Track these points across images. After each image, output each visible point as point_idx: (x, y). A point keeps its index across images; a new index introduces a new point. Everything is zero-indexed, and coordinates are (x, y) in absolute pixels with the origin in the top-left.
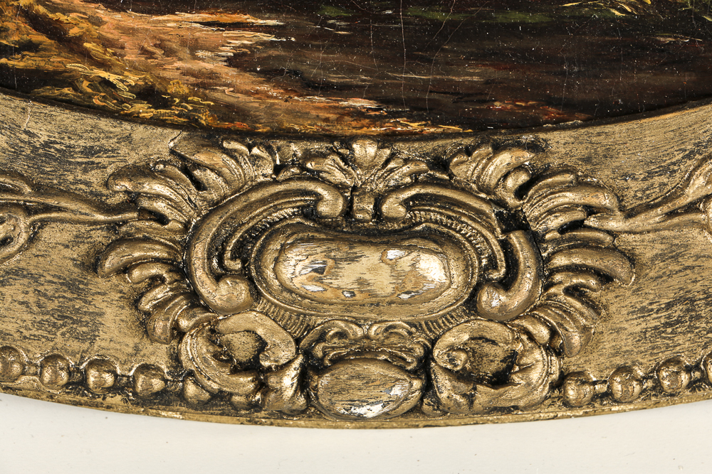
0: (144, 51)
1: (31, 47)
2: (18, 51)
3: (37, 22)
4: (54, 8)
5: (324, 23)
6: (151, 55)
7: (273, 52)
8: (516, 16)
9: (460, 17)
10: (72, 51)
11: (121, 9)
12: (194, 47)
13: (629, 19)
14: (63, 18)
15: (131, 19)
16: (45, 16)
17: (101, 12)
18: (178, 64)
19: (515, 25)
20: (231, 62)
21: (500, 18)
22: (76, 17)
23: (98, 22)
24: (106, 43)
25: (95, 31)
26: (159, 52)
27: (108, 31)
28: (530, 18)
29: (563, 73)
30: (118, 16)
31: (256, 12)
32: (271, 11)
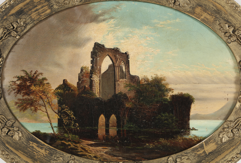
0: (95, 152)
1: (82, 151)
2: (80, 152)
3: (82, 148)
4: (84, 147)
5: (116, 148)
6: (96, 152)
7: (110, 152)
8: (139, 148)
9: (132, 148)
10: (86, 152)
11: (92, 147)
12: (101, 151)
13: (152, 148)
14: (85, 148)
15: (93, 148)
16: (83, 148)
17: (90, 147)
18: (99, 153)
19: (139, 149)
20: (105, 153)
21: (137, 148)
22: (87, 148)
23: (90, 148)
24: (90, 151)
25: (89, 149)
26: (97, 152)
27: (91, 149)
28: (140, 148)
29: (144, 154)
30: (92, 148)
31: (108, 147)
32: (110, 147)
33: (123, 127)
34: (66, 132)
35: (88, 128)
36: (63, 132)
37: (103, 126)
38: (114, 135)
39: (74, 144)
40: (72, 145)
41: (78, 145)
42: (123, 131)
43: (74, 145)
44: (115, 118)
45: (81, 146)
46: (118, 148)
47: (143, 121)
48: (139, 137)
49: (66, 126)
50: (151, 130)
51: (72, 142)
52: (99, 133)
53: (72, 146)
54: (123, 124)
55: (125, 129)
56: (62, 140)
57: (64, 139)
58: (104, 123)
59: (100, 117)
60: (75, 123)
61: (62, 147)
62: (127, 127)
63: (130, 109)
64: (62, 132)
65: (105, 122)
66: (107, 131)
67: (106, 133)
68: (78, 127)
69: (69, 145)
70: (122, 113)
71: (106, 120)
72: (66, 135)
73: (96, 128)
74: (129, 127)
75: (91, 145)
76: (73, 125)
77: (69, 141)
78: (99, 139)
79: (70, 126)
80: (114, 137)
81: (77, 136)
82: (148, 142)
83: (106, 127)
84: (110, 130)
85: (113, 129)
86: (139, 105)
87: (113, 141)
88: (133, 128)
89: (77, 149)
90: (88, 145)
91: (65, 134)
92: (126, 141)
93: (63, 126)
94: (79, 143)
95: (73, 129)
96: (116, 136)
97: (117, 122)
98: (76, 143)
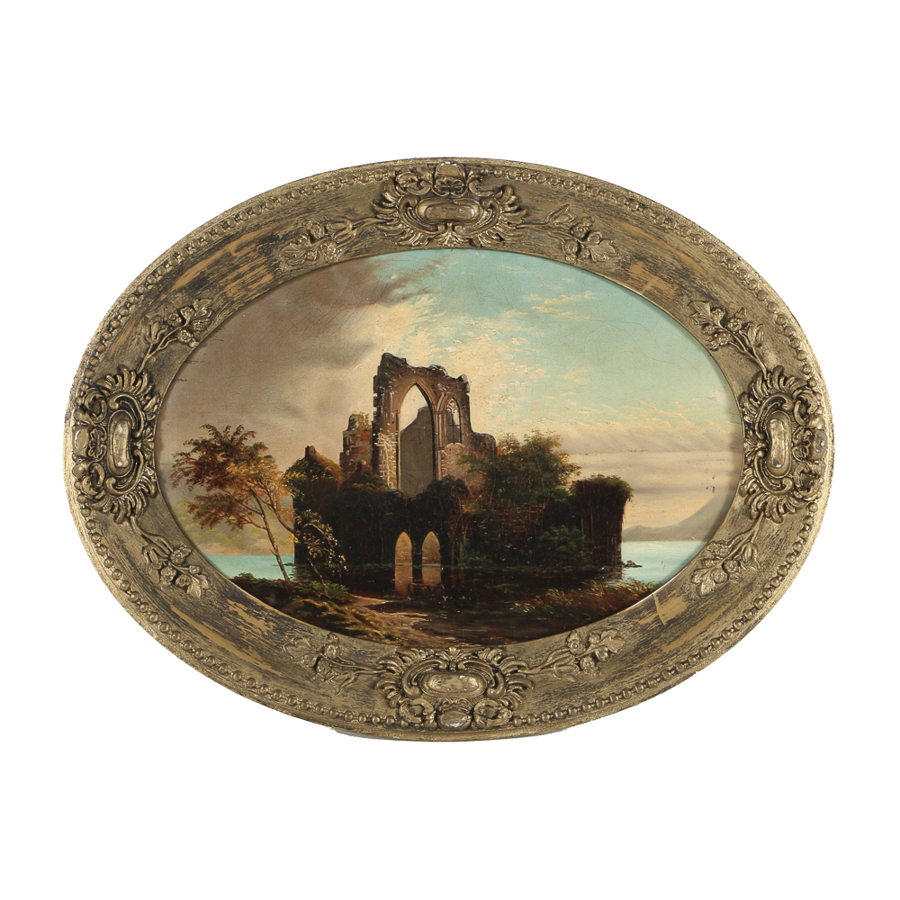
0: (388, 624)
1: (355, 624)
2: (351, 625)
3: (357, 616)
4: (362, 612)
5: (440, 615)
6: (389, 625)
7: (425, 624)
8: (495, 612)
9: (480, 613)
10: (367, 625)
11: (381, 612)
12: (402, 622)
13: (528, 613)
14: (364, 615)
15: (384, 615)
16: (359, 615)
17: (375, 613)
18: (398, 628)
19: (496, 615)
20: (413, 627)
21: (491, 613)
22: (368, 615)
23: (374, 616)
24: (377, 622)
25: (374, 618)
26: (392, 624)
27: (377, 619)
28: (500, 613)
29: (510, 629)
30: (380, 614)
31: (420, 612)
32: (424, 612)
33: (456, 563)
34: (316, 578)
35: (370, 567)
36: (309, 578)
37: (406, 560)
38: (433, 583)
39: (336, 606)
40: (330, 609)
41: (346, 608)
42: (457, 572)
43: (337, 610)
44: (437, 540)
45: (353, 610)
46: (444, 615)
47: (506, 548)
48: (498, 587)
49: (315, 561)
50: (525, 569)
51: (331, 600)
52: (396, 579)
53: (331, 611)
54: (457, 554)
55: (462, 566)
56: (305, 596)
57: (312, 594)
58: (410, 554)
59: (399, 540)
60: (337, 554)
61: (306, 614)
62: (465, 561)
63: (474, 517)
64: (305, 578)
65: (412, 551)
66: (417, 574)
67: (413, 579)
68: (344, 564)
69: (325, 609)
70: (454, 527)
71: (413, 546)
72: (316, 584)
73: (390, 565)
74: (472, 563)
75: (378, 608)
76: (333, 561)
77: (324, 598)
78: (398, 593)
79: (325, 561)
80: (435, 588)
81: (343, 587)
82: (519, 599)
83: (414, 564)
84: (424, 570)
85: (432, 567)
86: (495, 508)
87: (433, 597)
88: (481, 565)
89: (343, 619)
90: (371, 607)
91: (314, 583)
92: (463, 597)
93: (308, 562)
94: (347, 603)
95: (334, 569)
96: (439, 586)
97: (441, 551)
98: (340, 603)
